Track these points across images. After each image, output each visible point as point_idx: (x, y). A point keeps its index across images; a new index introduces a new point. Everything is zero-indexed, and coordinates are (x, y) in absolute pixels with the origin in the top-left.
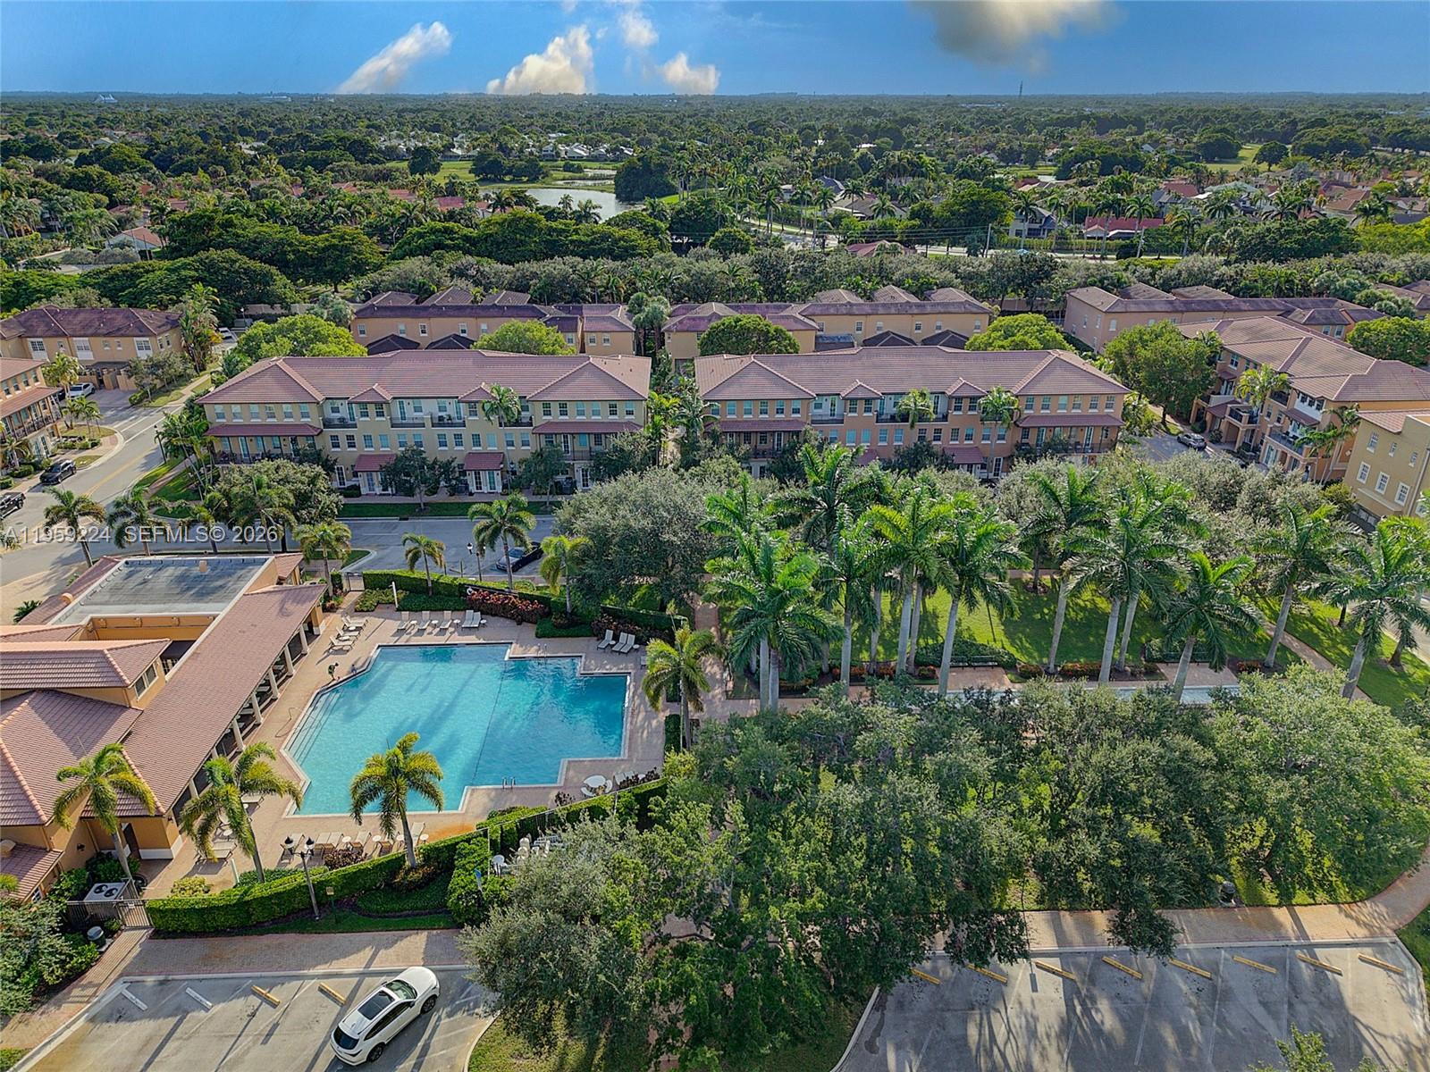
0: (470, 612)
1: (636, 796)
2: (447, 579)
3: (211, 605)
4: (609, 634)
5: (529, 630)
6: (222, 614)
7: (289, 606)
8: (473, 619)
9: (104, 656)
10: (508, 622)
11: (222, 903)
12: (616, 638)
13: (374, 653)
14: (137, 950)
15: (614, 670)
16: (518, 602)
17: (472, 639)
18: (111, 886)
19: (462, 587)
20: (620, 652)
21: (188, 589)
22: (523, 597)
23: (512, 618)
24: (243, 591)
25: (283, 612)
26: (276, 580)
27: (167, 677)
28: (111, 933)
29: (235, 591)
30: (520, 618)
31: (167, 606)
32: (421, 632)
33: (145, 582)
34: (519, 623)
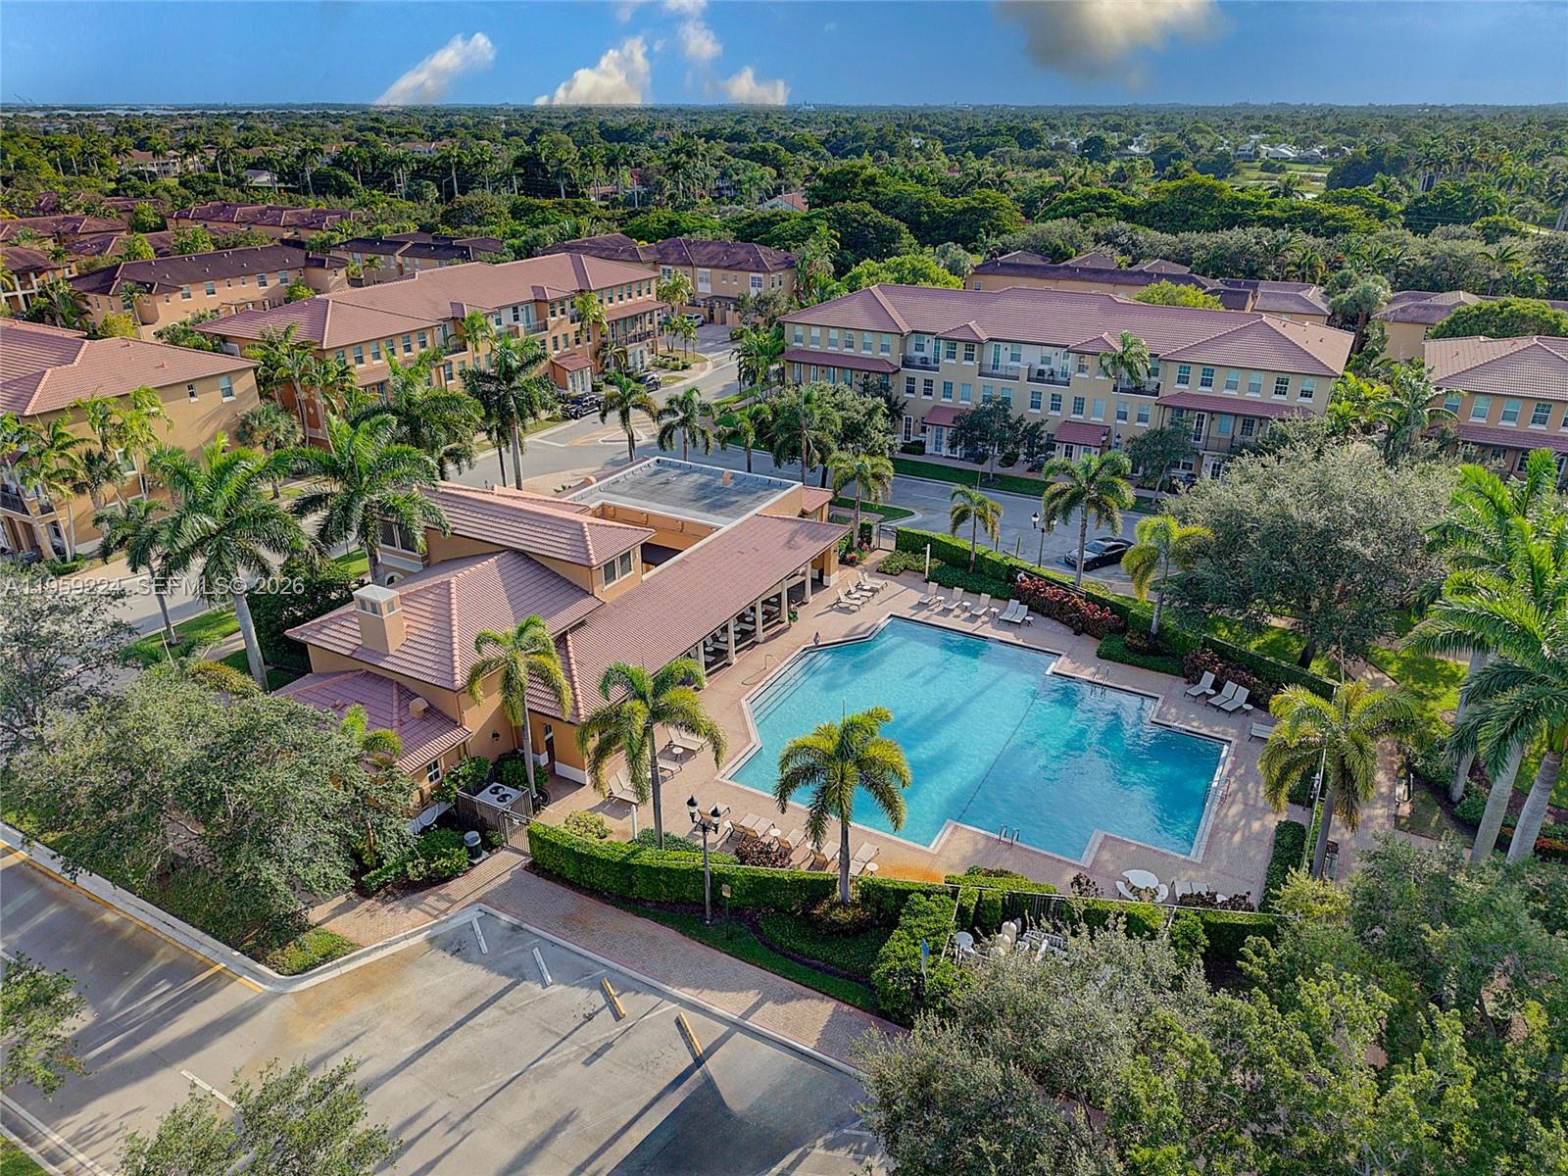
0: (1014, 603)
1: (1208, 926)
2: (997, 556)
3: (720, 518)
4: (1208, 678)
5: (1089, 646)
6: (726, 528)
7: (799, 539)
8: (1016, 610)
9: (582, 529)
10: (1062, 628)
12: (1218, 686)
13: (883, 622)
14: (507, 877)
15: (1204, 731)
16: (1082, 604)
17: (1009, 636)
18: (508, 790)
19: (1013, 570)
20: (1219, 708)
21: (705, 498)
22: (1091, 598)
23: (1069, 623)
24: (756, 511)
25: (790, 544)
26: (799, 511)
27: (644, 577)
28: (489, 846)
29: (749, 510)
30: (1081, 627)
31: (679, 509)
32: (947, 611)
33: (667, 483)
34: (1077, 633)
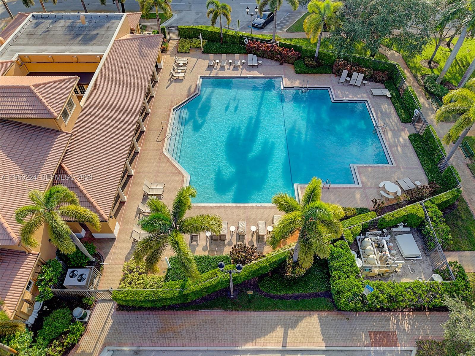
0: (250, 55)
1: (439, 206)
2: (231, 32)
3: (95, 48)
4: (345, 73)
5: (289, 69)
6: (105, 55)
7: (145, 50)
8: (252, 59)
10: (273, 62)
11: (168, 296)
12: (350, 75)
13: (199, 82)
15: (355, 99)
16: (281, 49)
17: (255, 73)
18: (80, 271)
19: (242, 38)
20: (354, 86)
21: (77, 36)
22: (282, 45)
23: (278, 60)
24: (114, 38)
25: (142, 55)
26: (129, 31)
27: (82, 103)
28: (87, 307)
29: (109, 38)
30: (282, 60)
31: (66, 48)
32: (223, 67)
33: (48, 31)
34: (281, 64)
